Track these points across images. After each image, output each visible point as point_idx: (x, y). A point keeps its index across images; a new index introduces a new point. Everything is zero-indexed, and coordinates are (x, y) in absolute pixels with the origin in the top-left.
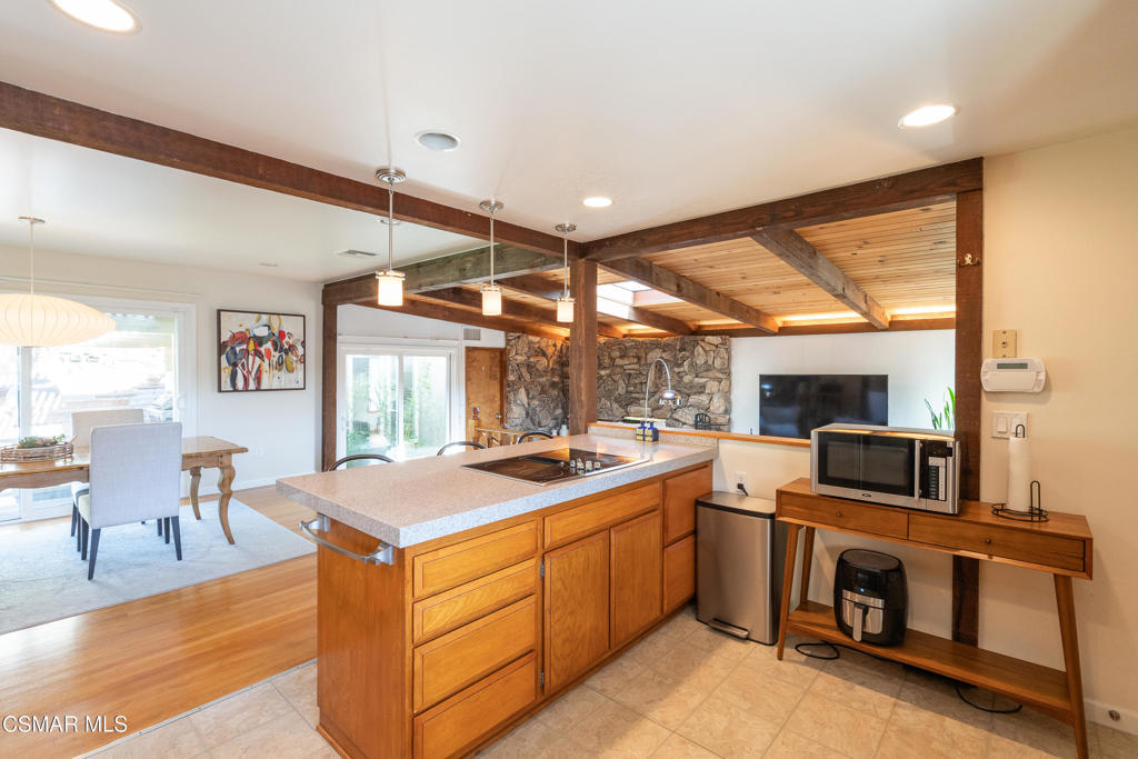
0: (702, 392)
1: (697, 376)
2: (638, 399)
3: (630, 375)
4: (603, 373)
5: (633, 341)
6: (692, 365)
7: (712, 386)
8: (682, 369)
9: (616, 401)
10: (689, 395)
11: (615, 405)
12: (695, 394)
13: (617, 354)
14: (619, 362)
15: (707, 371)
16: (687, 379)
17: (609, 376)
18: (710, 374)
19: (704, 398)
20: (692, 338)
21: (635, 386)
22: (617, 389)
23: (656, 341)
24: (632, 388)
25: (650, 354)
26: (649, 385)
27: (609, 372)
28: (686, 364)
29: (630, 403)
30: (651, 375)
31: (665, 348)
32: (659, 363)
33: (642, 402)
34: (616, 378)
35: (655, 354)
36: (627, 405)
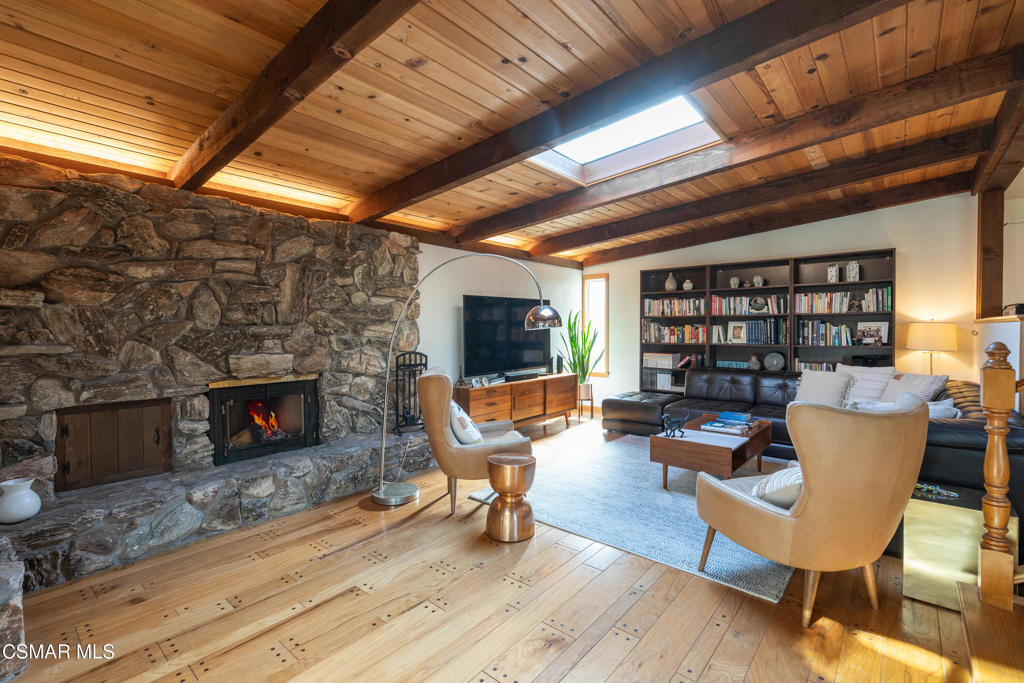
0: (382, 322)
1: (375, 295)
2: (258, 338)
3: (230, 283)
4: (141, 272)
6: (369, 275)
8: (349, 281)
9: (184, 345)
11: (185, 359)
12: (374, 322)
14: (196, 249)
15: (391, 285)
16: (359, 297)
17: (159, 284)
18: (399, 292)
19: (391, 329)
21: (250, 309)
22: (190, 315)
23: (294, 221)
24: (238, 315)
25: (287, 245)
26: (284, 307)
27: (161, 271)
28: (359, 270)
29: (238, 349)
30: (287, 286)
31: (319, 237)
32: (305, 264)
33: (268, 343)
34: (187, 289)
35: (301, 247)
36: (227, 354)
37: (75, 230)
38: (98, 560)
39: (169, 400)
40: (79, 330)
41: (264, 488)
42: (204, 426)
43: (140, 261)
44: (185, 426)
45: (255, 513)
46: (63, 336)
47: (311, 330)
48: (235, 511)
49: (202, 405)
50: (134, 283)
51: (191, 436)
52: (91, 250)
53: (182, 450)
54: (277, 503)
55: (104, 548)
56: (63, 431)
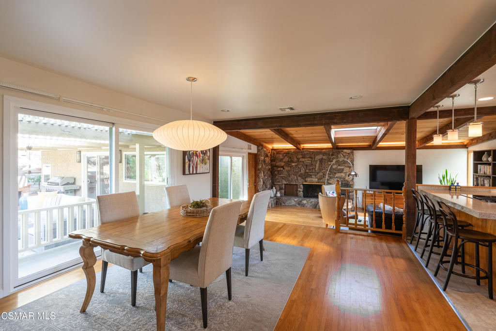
0: (341, 172)
1: (339, 166)
2: (311, 175)
3: (306, 165)
4: (293, 164)
5: (308, 151)
6: (337, 161)
7: (346, 170)
8: (332, 163)
9: (299, 176)
10: (335, 173)
11: (299, 178)
12: (338, 173)
13: (301, 156)
14: (301, 160)
15: (344, 164)
16: (334, 167)
17: (296, 166)
18: (346, 165)
19: (343, 175)
20: (337, 150)
21: (310, 170)
22: (300, 171)
23: (320, 151)
24: (308, 171)
25: (317, 157)
26: (316, 169)
27: (296, 164)
28: (334, 161)
29: (307, 177)
30: (317, 165)
31: (324, 154)
32: (321, 160)
33: (313, 176)
34: (300, 167)
35: (320, 157)
36: (305, 178)
37: (286, 159)
38: (283, 204)
39: (297, 185)
40: (286, 173)
41: (305, 202)
42: (301, 190)
43: (294, 162)
44: (299, 189)
45: (303, 205)
46: (285, 174)
47: (322, 174)
48: (300, 203)
49: (302, 186)
50: (292, 166)
51: (300, 191)
52: (288, 161)
53: (299, 193)
54: (306, 205)
55: (284, 203)
56: (285, 187)
